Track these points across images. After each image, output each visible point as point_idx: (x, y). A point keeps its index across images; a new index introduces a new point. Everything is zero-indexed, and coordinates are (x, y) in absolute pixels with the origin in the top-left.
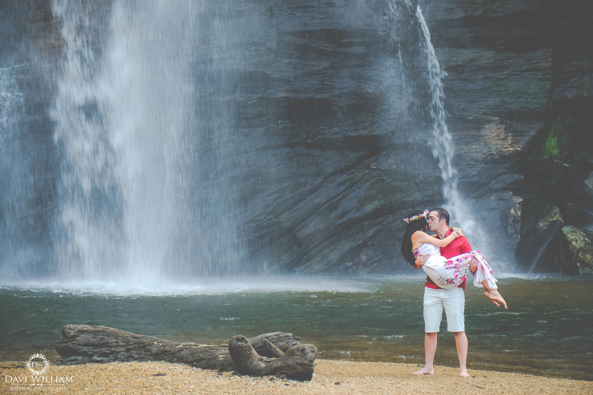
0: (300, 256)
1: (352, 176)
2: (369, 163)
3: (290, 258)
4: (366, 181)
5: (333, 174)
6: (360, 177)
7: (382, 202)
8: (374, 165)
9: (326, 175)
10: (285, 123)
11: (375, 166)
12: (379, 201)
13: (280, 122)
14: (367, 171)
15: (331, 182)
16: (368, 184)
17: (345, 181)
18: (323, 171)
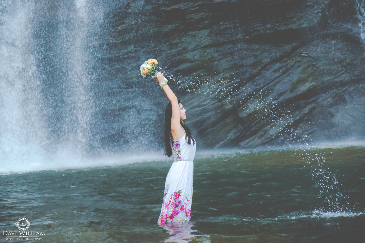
0: (244, 133)
1: (285, 64)
2: (301, 52)
3: (235, 135)
4: (298, 67)
5: (270, 63)
6: (293, 64)
7: (314, 83)
8: (304, 54)
9: (264, 64)
10: (226, 25)
11: (306, 54)
12: (311, 82)
13: (221, 24)
14: (299, 59)
15: (268, 70)
16: (300, 69)
17: (280, 68)
18: (261, 61)
